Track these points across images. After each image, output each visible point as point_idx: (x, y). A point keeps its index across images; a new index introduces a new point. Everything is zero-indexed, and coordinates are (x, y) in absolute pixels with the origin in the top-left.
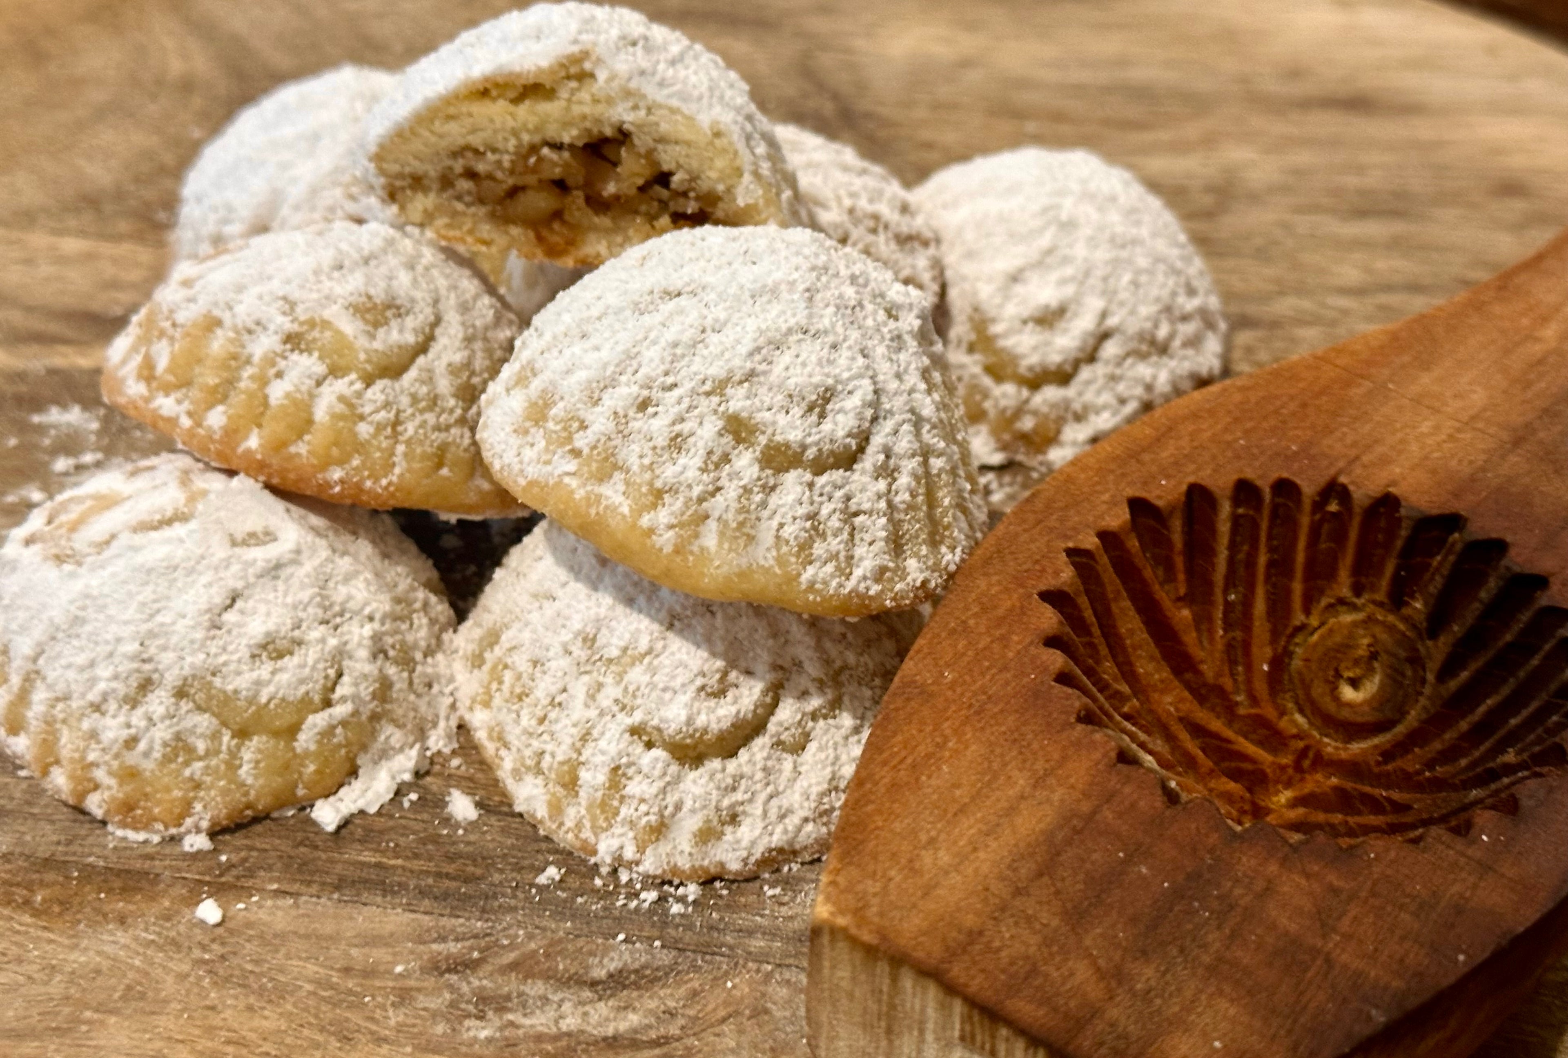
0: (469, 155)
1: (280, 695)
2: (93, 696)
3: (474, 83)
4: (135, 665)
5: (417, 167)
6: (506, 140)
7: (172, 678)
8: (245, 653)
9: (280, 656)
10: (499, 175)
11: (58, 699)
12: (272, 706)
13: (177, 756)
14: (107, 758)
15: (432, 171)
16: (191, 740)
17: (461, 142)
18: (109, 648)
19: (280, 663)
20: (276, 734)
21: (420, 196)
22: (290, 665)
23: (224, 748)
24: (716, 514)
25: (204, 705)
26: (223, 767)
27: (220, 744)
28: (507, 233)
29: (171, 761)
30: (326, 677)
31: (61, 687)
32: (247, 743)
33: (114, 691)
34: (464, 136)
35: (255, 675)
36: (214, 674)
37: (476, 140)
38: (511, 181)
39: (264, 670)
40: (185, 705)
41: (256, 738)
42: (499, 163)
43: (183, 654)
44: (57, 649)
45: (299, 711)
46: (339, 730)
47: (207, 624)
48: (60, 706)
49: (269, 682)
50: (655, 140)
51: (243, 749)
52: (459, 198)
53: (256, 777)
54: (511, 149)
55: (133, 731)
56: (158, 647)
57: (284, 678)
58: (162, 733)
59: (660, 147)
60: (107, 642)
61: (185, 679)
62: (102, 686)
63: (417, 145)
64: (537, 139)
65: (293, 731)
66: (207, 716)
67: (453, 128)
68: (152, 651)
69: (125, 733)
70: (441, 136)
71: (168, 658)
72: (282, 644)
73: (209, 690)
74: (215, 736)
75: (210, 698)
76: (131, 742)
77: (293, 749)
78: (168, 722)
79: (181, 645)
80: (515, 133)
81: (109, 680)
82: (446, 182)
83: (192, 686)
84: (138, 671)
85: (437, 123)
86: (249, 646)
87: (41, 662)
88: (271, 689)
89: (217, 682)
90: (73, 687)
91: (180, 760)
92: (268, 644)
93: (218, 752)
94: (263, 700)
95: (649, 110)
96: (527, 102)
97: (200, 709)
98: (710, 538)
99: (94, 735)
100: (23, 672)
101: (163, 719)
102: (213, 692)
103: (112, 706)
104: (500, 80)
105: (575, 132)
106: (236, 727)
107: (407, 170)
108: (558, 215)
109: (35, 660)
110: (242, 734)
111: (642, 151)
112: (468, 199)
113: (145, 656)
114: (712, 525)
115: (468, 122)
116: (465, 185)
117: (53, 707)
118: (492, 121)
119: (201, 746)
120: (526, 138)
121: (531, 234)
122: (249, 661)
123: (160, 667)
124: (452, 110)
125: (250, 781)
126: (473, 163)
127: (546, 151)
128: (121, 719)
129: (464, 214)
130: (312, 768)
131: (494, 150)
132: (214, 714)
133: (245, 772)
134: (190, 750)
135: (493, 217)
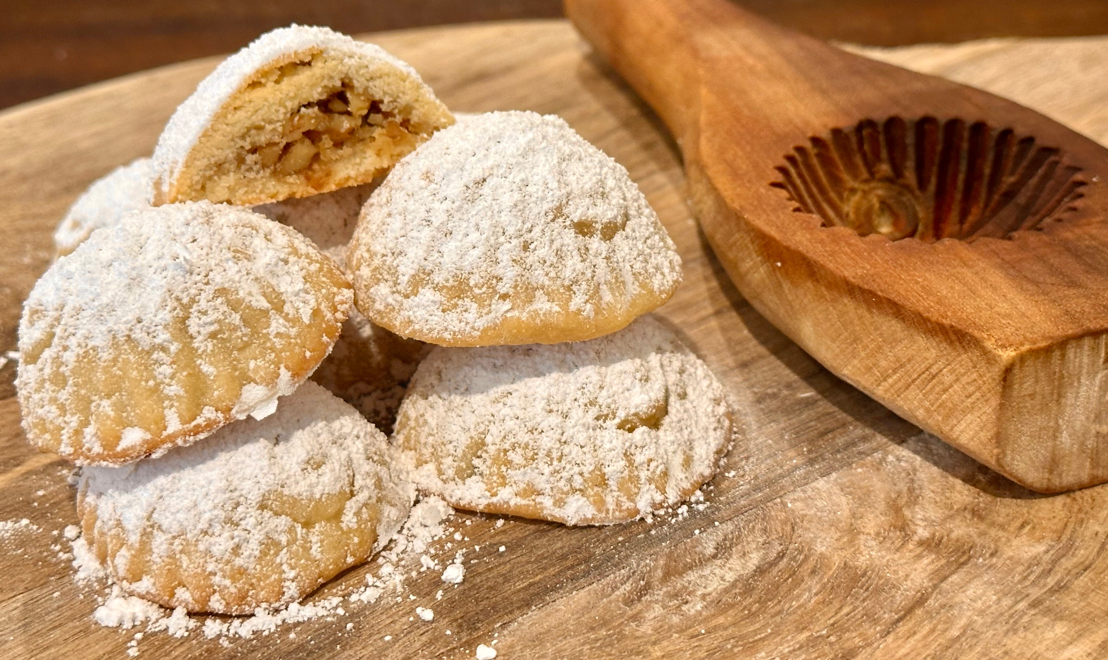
0: (253, 132)
1: (326, 491)
2: (203, 525)
3: (250, 77)
4: (228, 495)
5: (220, 155)
6: (277, 111)
7: (255, 497)
8: (296, 469)
9: (319, 466)
10: (276, 139)
11: (174, 538)
12: (323, 500)
13: (269, 550)
14: (220, 566)
15: (230, 154)
16: (276, 536)
17: (248, 124)
18: (204, 490)
19: (320, 471)
20: (328, 520)
21: (224, 177)
22: (327, 471)
23: (299, 536)
24: (602, 281)
25: (280, 511)
26: (301, 550)
27: (296, 534)
28: (286, 183)
29: (266, 555)
30: (348, 476)
31: (175, 528)
32: (311, 530)
33: (217, 516)
34: (249, 118)
35: (308, 481)
36: (283, 487)
37: (257, 119)
38: (284, 142)
39: (313, 477)
40: (267, 514)
41: (317, 525)
42: (274, 130)
43: (258, 479)
44: (166, 503)
45: (340, 500)
46: (364, 510)
47: (266, 456)
48: (177, 542)
49: (318, 483)
50: (368, 80)
51: (310, 535)
52: (250, 169)
53: (322, 552)
54: (281, 117)
55: (236, 540)
56: (238, 479)
57: (326, 479)
58: (257, 536)
59: (371, 84)
60: (203, 487)
61: (264, 495)
62: (207, 516)
63: (218, 137)
64: (296, 104)
65: (338, 515)
66: (283, 516)
67: (241, 114)
68: (236, 483)
69: (231, 544)
70: (233, 125)
71: (247, 485)
72: (318, 458)
73: (281, 498)
74: (291, 530)
75: (283, 503)
76: (236, 550)
77: (341, 529)
78: (259, 527)
79: (254, 474)
80: (282, 104)
81: (210, 511)
82: (240, 160)
83: (269, 499)
84: (230, 499)
85: (229, 116)
86: (298, 463)
87: (155, 516)
88: (320, 487)
89: (286, 491)
90: (185, 523)
91: (272, 552)
92: (309, 460)
93: (295, 540)
94: (318, 496)
95: (360, 58)
96: (286, 79)
97: (277, 514)
98: (607, 297)
99: (208, 552)
100: (140, 529)
101: (255, 526)
102: (285, 498)
103: (217, 529)
104: (266, 68)
105: (320, 90)
106: (303, 520)
107: (213, 160)
108: (316, 158)
109: (149, 518)
110: (307, 525)
111: (361, 90)
112: (256, 168)
113: (232, 488)
114: (604, 287)
115: (250, 108)
116: (250, 158)
117: (172, 544)
118: (266, 100)
119: (284, 539)
120: (289, 105)
121: (302, 178)
122: (301, 473)
123: (244, 492)
124: (238, 103)
125: (319, 557)
126: (256, 138)
127: (303, 109)
128: (226, 535)
129: (255, 179)
130: (356, 540)
131: (270, 122)
132: (287, 515)
133: (315, 551)
134: (277, 544)
135: (275, 173)
